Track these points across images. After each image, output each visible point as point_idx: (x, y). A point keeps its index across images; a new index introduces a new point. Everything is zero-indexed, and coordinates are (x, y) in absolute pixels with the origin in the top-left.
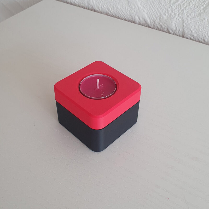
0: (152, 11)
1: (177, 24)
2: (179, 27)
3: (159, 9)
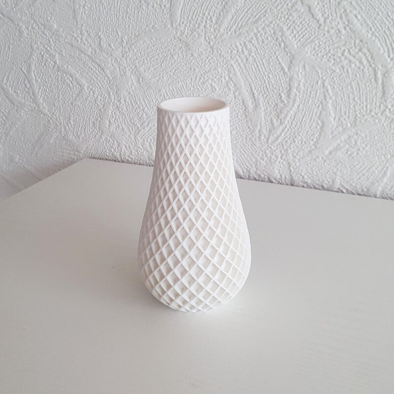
0: (244, 156)
1: (281, 169)
2: (285, 174)
3: (254, 153)
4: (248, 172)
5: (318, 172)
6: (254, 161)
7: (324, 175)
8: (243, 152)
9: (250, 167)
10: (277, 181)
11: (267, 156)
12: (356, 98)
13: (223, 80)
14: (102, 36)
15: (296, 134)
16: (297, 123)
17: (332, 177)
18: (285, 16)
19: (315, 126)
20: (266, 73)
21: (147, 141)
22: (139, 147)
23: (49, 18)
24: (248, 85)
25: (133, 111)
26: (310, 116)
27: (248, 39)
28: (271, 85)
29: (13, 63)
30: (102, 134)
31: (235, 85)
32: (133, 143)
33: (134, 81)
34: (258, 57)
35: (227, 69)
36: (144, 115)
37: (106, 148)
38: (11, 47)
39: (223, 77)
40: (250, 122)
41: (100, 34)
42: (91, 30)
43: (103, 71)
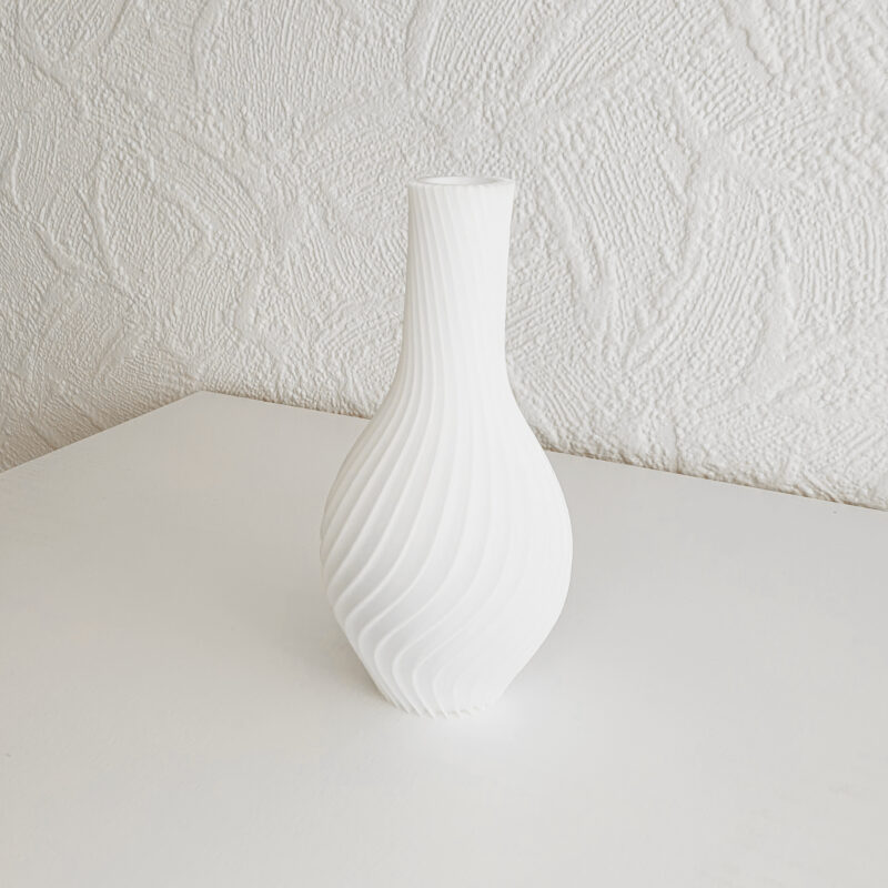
0: (565, 397)
1: (653, 433)
2: (663, 444)
4: (571, 437)
5: (746, 443)
6: (588, 409)
7: (760, 451)
8: (561, 387)
9: (577, 424)
10: (641, 460)
11: (619, 398)
12: (857, 262)
13: (523, 214)
14: (250, 115)
15: (697, 348)
16: (699, 322)
17: (779, 457)
18: (682, 58)
19: (744, 330)
20: (627, 197)
21: (337, 355)
22: (318, 371)
23: (138, 77)
24: (583, 226)
25: (310, 287)
26: (733, 304)
27: (587, 115)
28: (639, 228)
29: (61, 180)
30: (239, 339)
31: (551, 226)
32: (305, 361)
33: (315, 217)
34: (610, 158)
35: (533, 189)
36: (333, 298)
37: (247, 369)
38: (58, 142)
39: (522, 206)
40: (583, 315)
41: (244, 110)
42: (227, 101)
43: (249, 195)
